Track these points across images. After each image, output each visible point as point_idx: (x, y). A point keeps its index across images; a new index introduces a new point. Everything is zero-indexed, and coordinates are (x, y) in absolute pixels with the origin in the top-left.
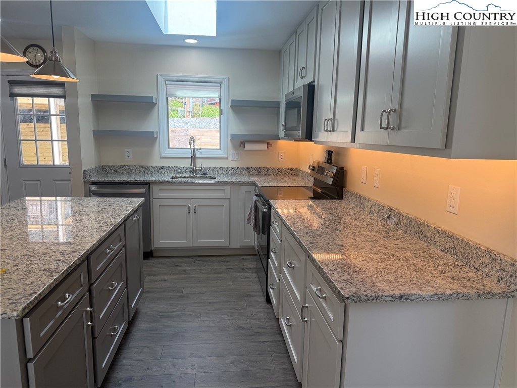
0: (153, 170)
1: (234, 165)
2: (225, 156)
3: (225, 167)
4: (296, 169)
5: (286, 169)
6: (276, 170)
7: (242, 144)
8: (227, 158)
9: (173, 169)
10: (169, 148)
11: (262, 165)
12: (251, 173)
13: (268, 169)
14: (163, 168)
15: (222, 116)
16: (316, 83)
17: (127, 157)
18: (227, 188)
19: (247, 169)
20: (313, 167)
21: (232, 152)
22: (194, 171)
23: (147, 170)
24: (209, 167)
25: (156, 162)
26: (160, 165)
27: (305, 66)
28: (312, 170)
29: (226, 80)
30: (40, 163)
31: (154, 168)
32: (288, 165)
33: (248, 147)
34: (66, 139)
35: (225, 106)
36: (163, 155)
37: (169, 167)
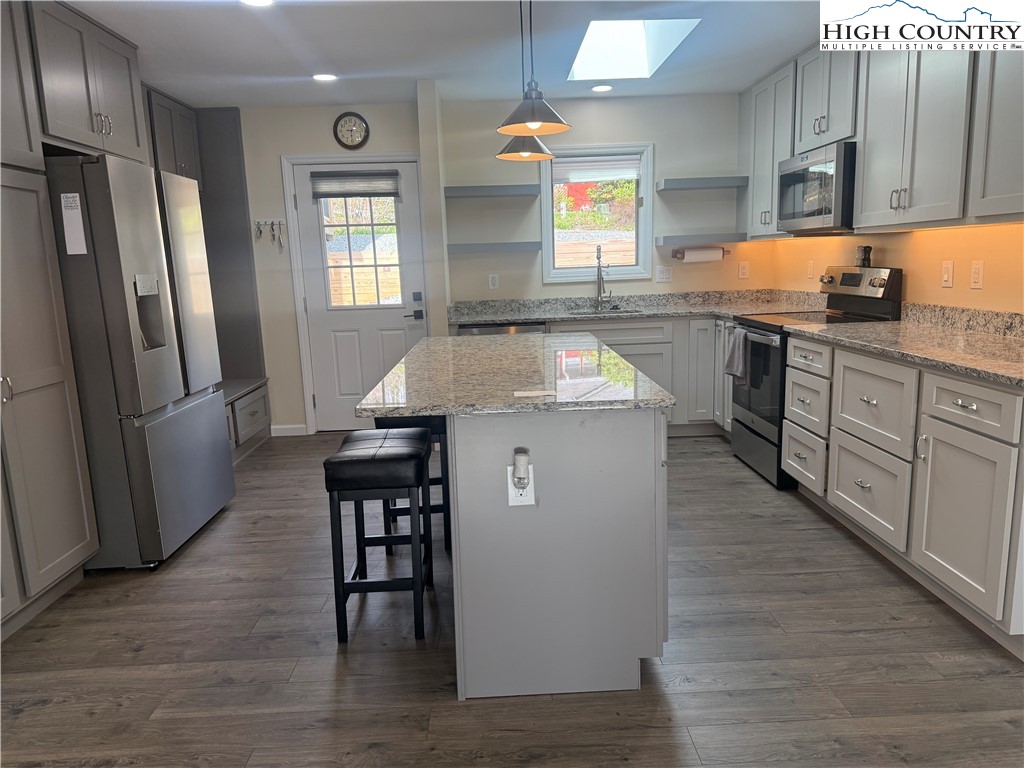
0: (531, 305)
1: (663, 290)
2: (647, 276)
3: (648, 294)
4: (770, 292)
5: (752, 292)
6: (736, 295)
7: (678, 254)
8: (650, 280)
9: (564, 302)
10: (554, 268)
11: (710, 288)
12: (692, 302)
13: (722, 294)
14: (547, 301)
15: (641, 209)
16: (858, 139)
17: (492, 287)
18: (668, 325)
19: (685, 296)
20: (831, 277)
21: (659, 267)
22: (597, 304)
23: (523, 305)
24: (621, 295)
25: (535, 293)
26: (543, 297)
27: (825, 114)
28: (830, 282)
29: (650, 148)
30: (358, 304)
31: (533, 302)
32: (757, 285)
33: (690, 257)
34: (397, 262)
35: (647, 192)
36: (547, 281)
37: (557, 300)
